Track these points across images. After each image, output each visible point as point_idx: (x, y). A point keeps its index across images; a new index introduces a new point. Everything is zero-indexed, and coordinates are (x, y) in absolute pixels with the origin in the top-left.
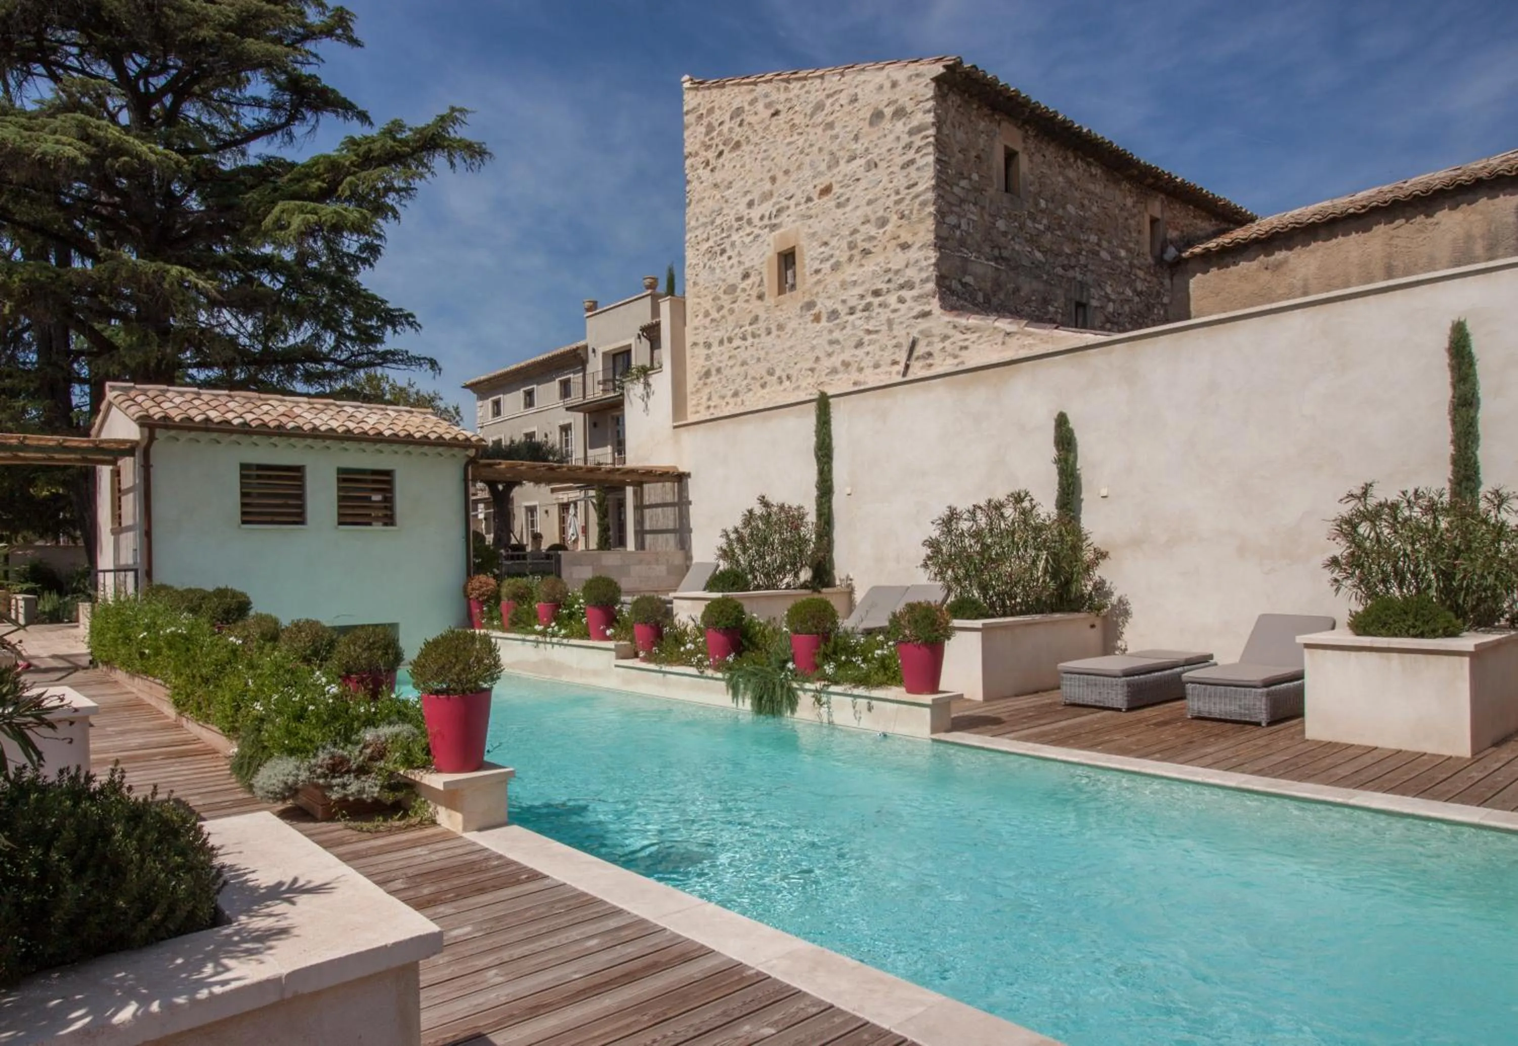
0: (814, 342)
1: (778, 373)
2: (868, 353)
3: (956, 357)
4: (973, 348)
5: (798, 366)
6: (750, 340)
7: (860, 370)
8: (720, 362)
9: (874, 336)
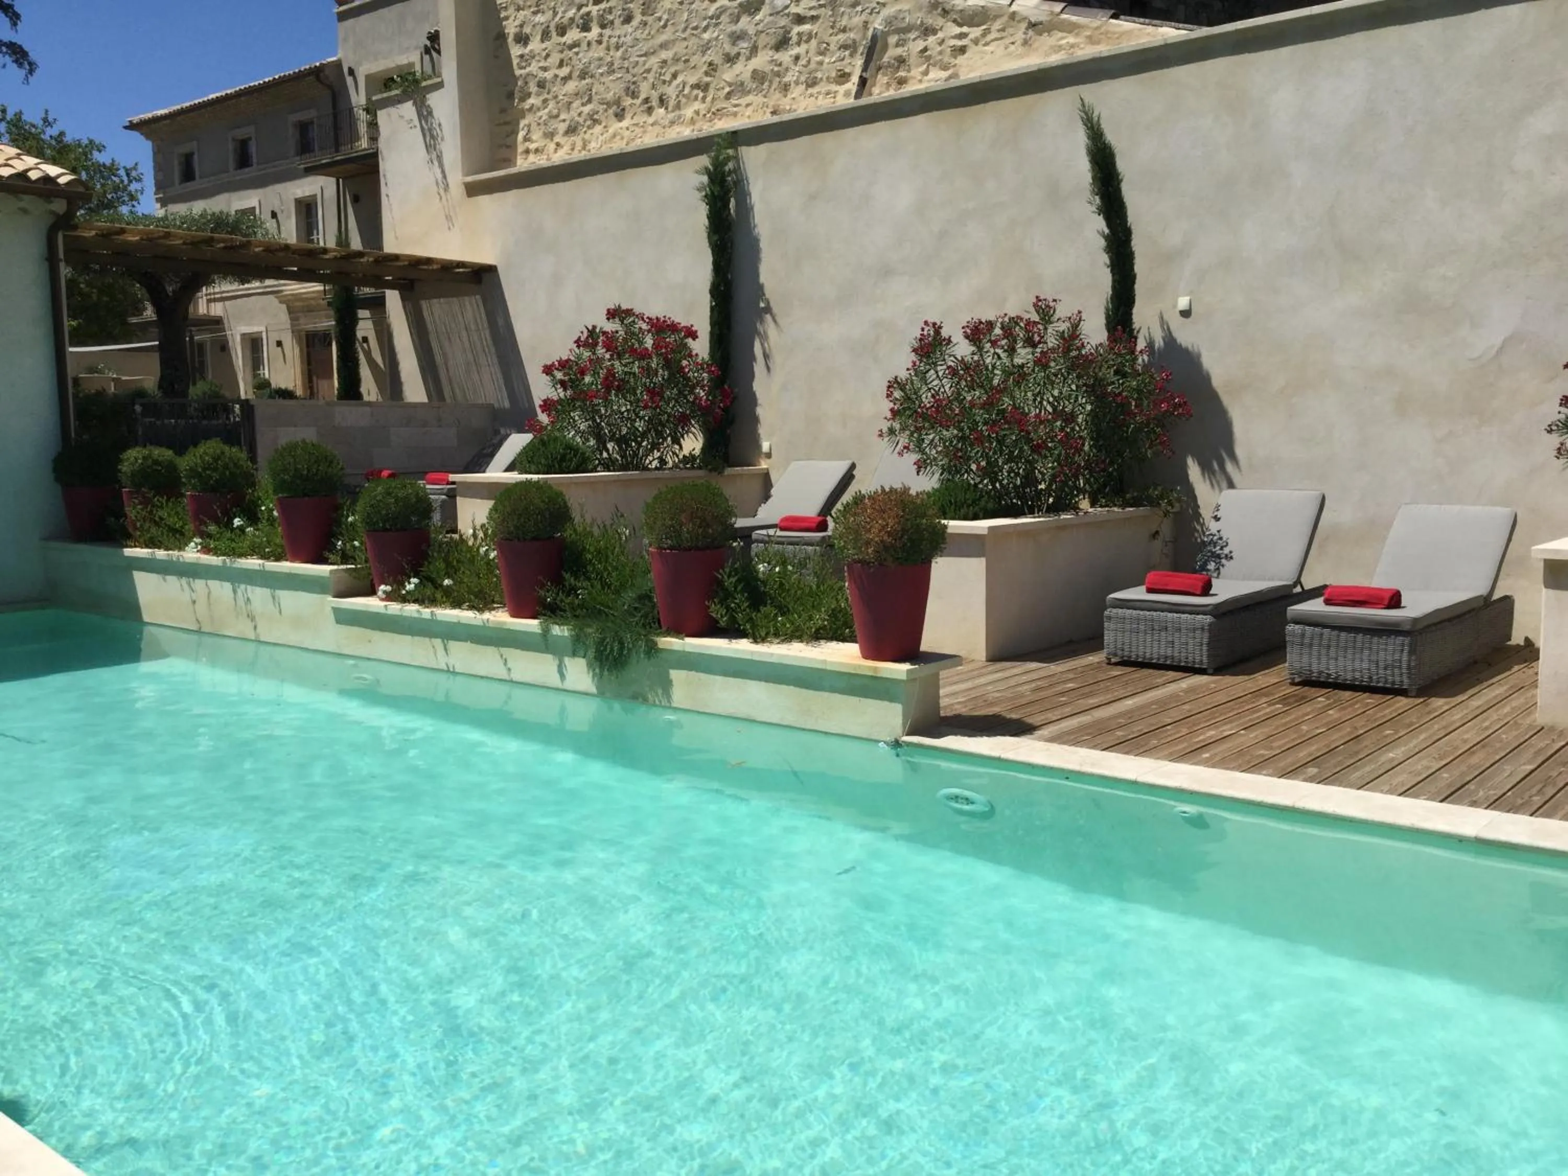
0: (706, 36)
1: (645, 89)
2: (797, 58)
3: (945, 68)
4: (972, 51)
5: (680, 79)
6: (595, 31)
7: (786, 88)
8: (545, 69)
9: (806, 27)
